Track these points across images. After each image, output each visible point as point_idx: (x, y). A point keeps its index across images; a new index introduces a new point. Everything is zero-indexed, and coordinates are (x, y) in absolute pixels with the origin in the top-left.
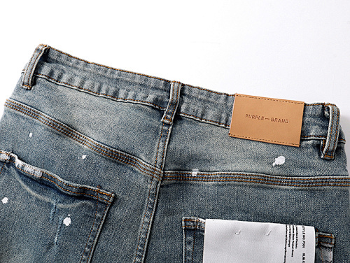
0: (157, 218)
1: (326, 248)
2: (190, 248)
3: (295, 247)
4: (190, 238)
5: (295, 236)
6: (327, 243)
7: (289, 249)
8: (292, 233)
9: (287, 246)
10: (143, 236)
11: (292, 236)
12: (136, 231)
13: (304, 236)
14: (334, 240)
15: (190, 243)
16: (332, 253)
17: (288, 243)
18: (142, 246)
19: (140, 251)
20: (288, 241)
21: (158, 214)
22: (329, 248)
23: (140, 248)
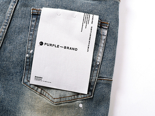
0: (18, 7)
1: (104, 28)
2: (33, 23)
3: (87, 23)
4: (34, 19)
5: (88, 18)
6: (105, 26)
7: (85, 25)
8: (87, 17)
9: (84, 23)
10: (9, 15)
11: (86, 18)
12: (5, 13)
13: (93, 18)
14: (108, 25)
15: (34, 21)
16: (107, 31)
17: (84, 21)
18: (8, 20)
19: (6, 23)
20: (84, 20)
21: (18, 5)
22: (105, 28)
23: (6, 21)
